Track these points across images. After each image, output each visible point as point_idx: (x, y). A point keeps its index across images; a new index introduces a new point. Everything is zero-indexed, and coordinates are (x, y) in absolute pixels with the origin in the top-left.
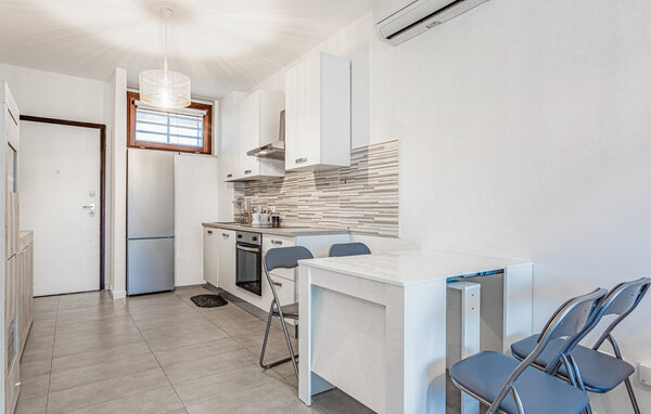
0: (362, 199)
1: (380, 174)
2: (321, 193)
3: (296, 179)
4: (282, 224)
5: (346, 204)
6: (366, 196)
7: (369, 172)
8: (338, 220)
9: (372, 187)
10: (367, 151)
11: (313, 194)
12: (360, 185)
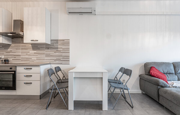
0: (55, 54)
1: (63, 47)
2: (35, 52)
3: (20, 46)
4: (9, 62)
5: (48, 55)
6: (57, 53)
7: (59, 47)
8: (45, 60)
9: (60, 51)
10: (58, 41)
11: (30, 52)
12: (55, 50)
